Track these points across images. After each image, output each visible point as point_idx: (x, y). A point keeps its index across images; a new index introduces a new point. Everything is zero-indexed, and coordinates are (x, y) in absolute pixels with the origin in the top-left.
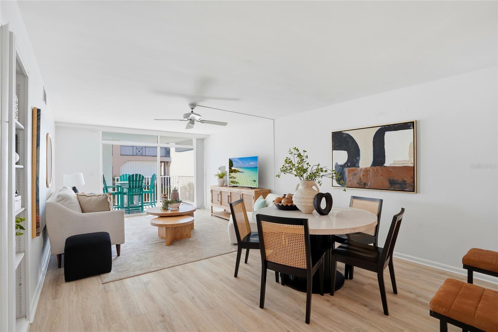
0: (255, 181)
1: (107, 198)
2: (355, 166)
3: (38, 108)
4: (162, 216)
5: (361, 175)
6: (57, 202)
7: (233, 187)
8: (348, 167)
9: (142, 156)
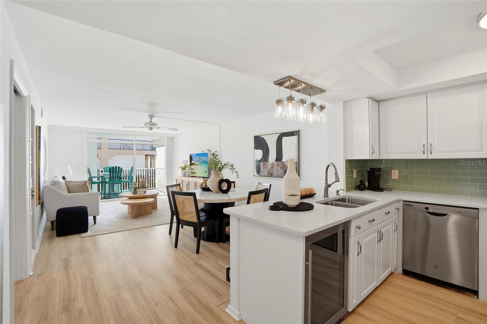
0: (206, 172)
1: (87, 183)
2: (266, 161)
3: (39, 126)
4: (131, 198)
5: (270, 168)
6: (51, 185)
7: (191, 177)
8: (263, 162)
9: (129, 149)
